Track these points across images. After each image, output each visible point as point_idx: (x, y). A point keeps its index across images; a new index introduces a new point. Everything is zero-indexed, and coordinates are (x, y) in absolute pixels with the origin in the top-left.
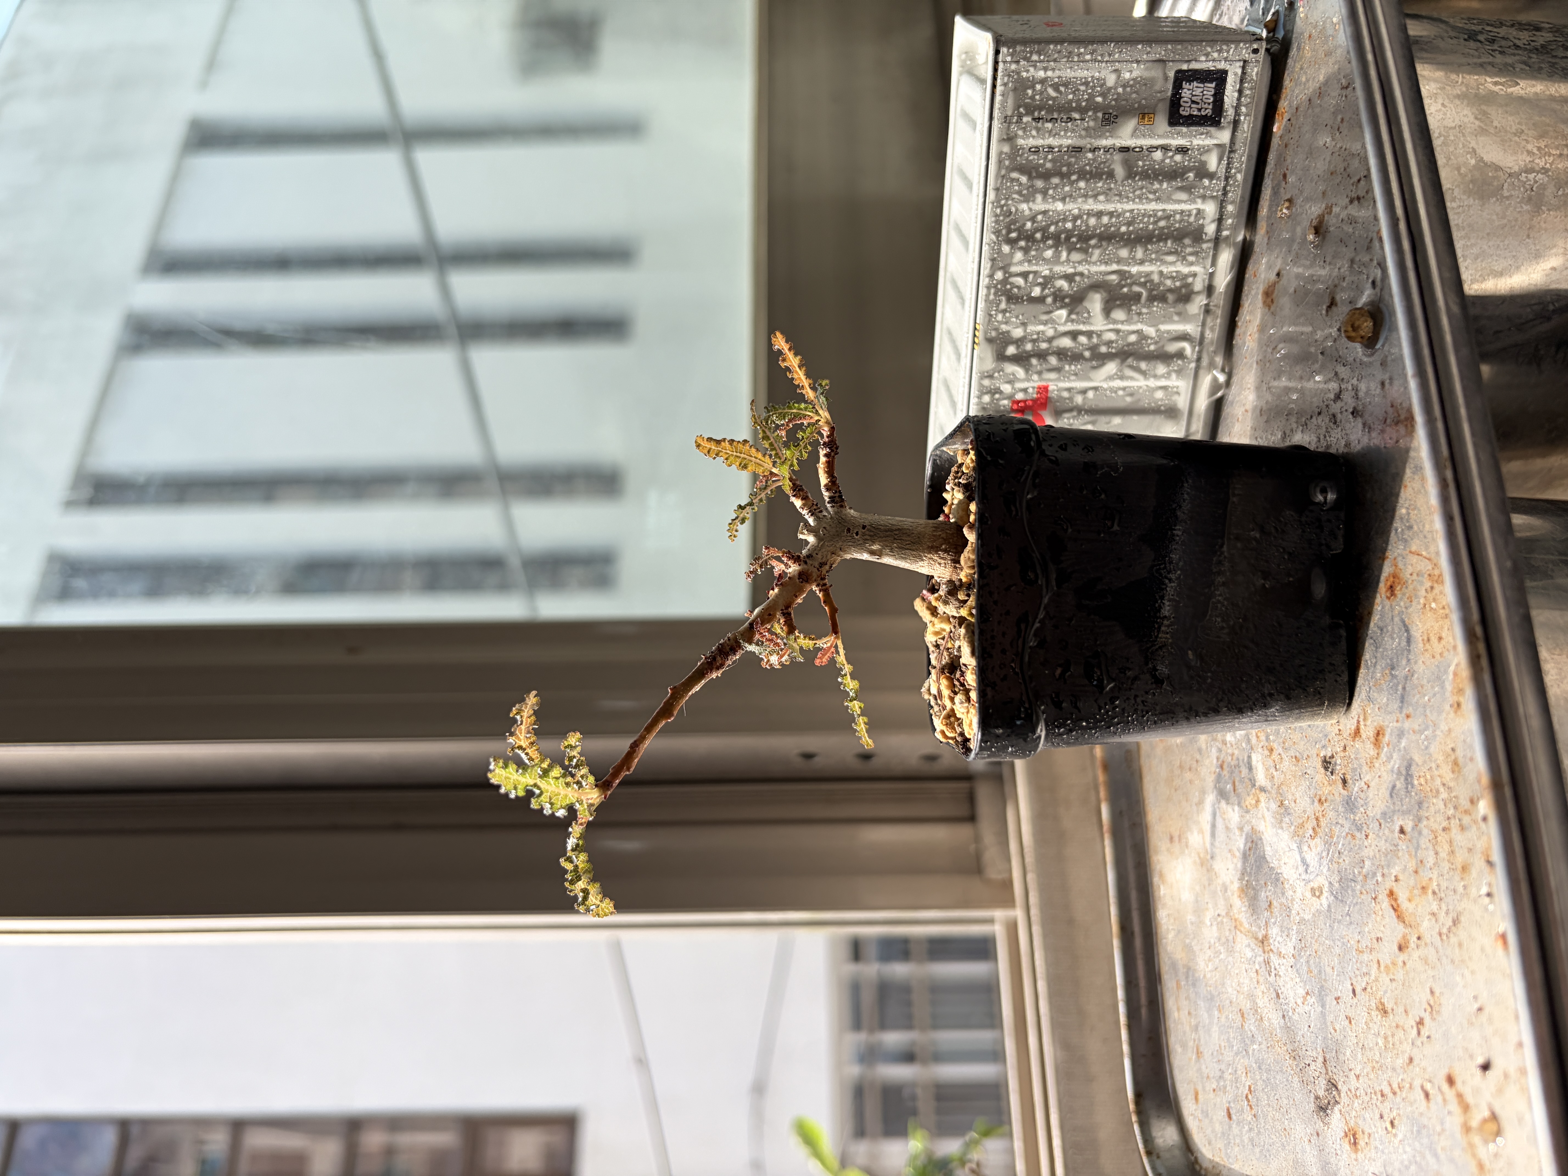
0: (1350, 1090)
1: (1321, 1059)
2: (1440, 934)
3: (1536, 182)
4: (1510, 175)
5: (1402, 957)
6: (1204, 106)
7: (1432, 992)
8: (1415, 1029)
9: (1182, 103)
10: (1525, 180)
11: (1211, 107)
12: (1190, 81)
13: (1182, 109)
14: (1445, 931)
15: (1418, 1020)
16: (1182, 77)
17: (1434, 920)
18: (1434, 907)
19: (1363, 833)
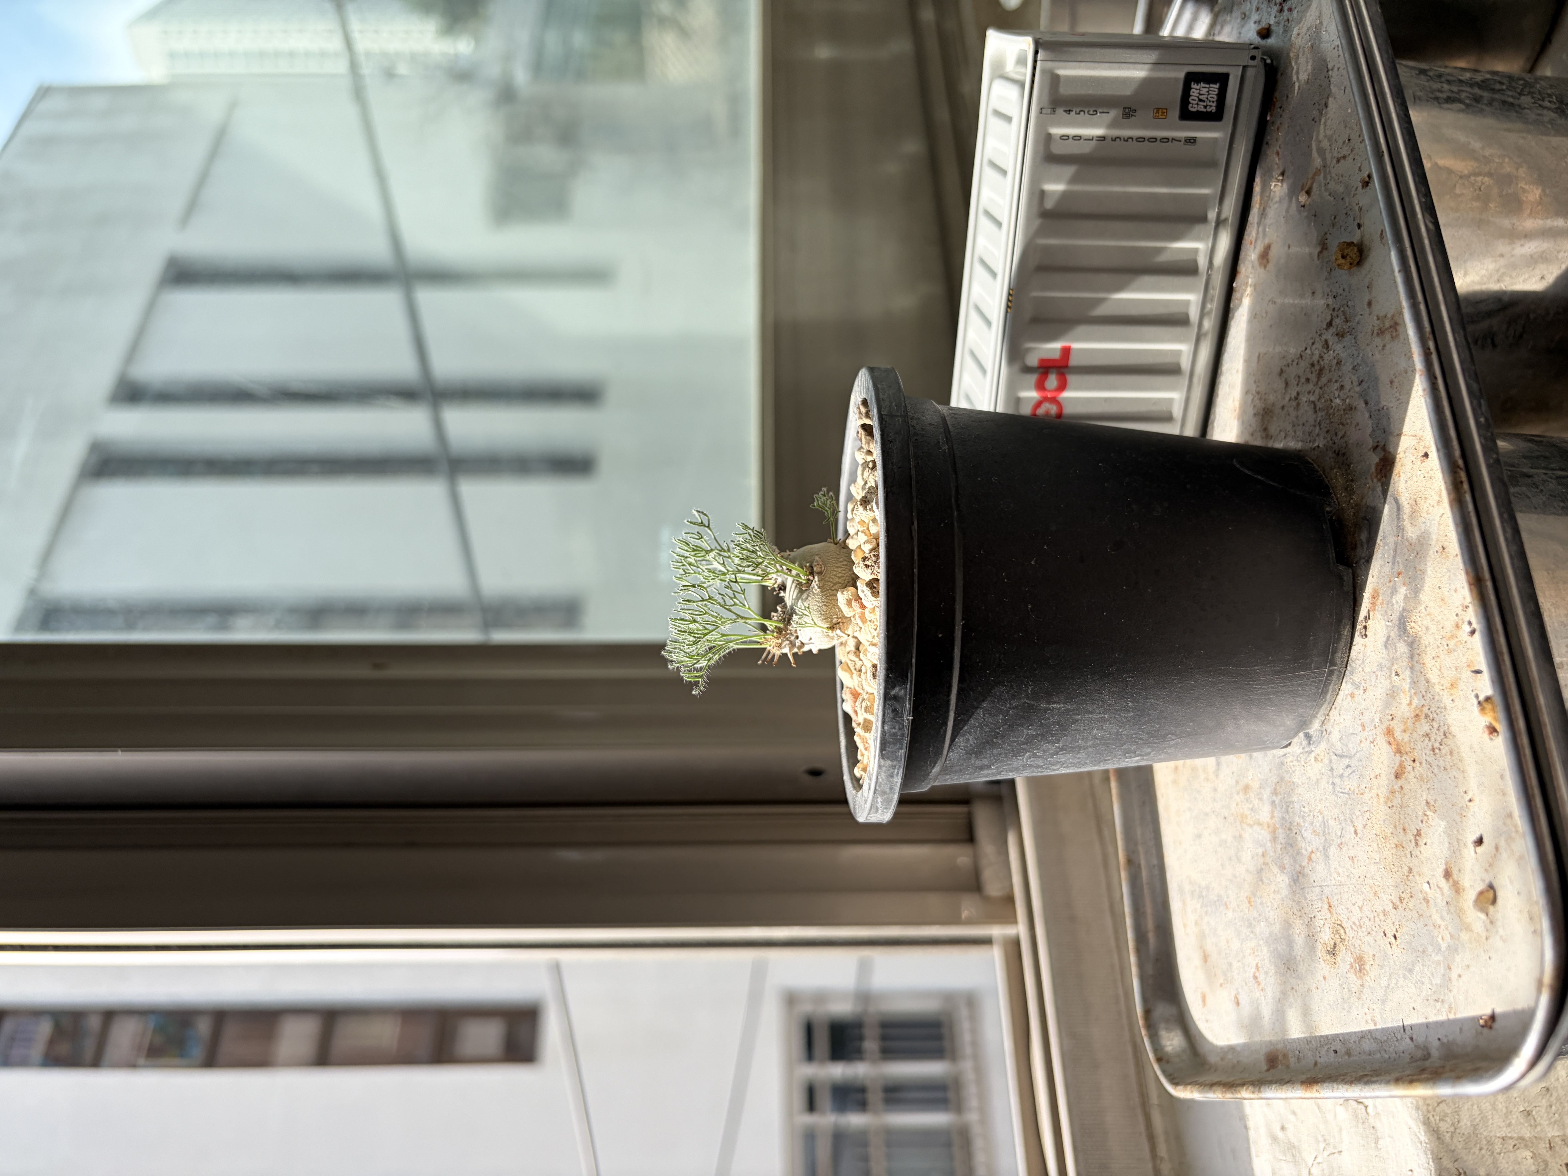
0: (1354, 923)
1: (1326, 906)
2: (1433, 750)
3: (1483, 183)
4: (1461, 177)
5: (1400, 782)
6: (1209, 104)
7: (1428, 803)
8: (1413, 842)
9: (1190, 100)
10: (1473, 182)
11: (1215, 104)
12: (1198, 82)
13: (1190, 105)
14: (1437, 745)
15: (1415, 832)
16: (1192, 78)
17: (1427, 739)
18: (1426, 728)
19: (1362, 688)
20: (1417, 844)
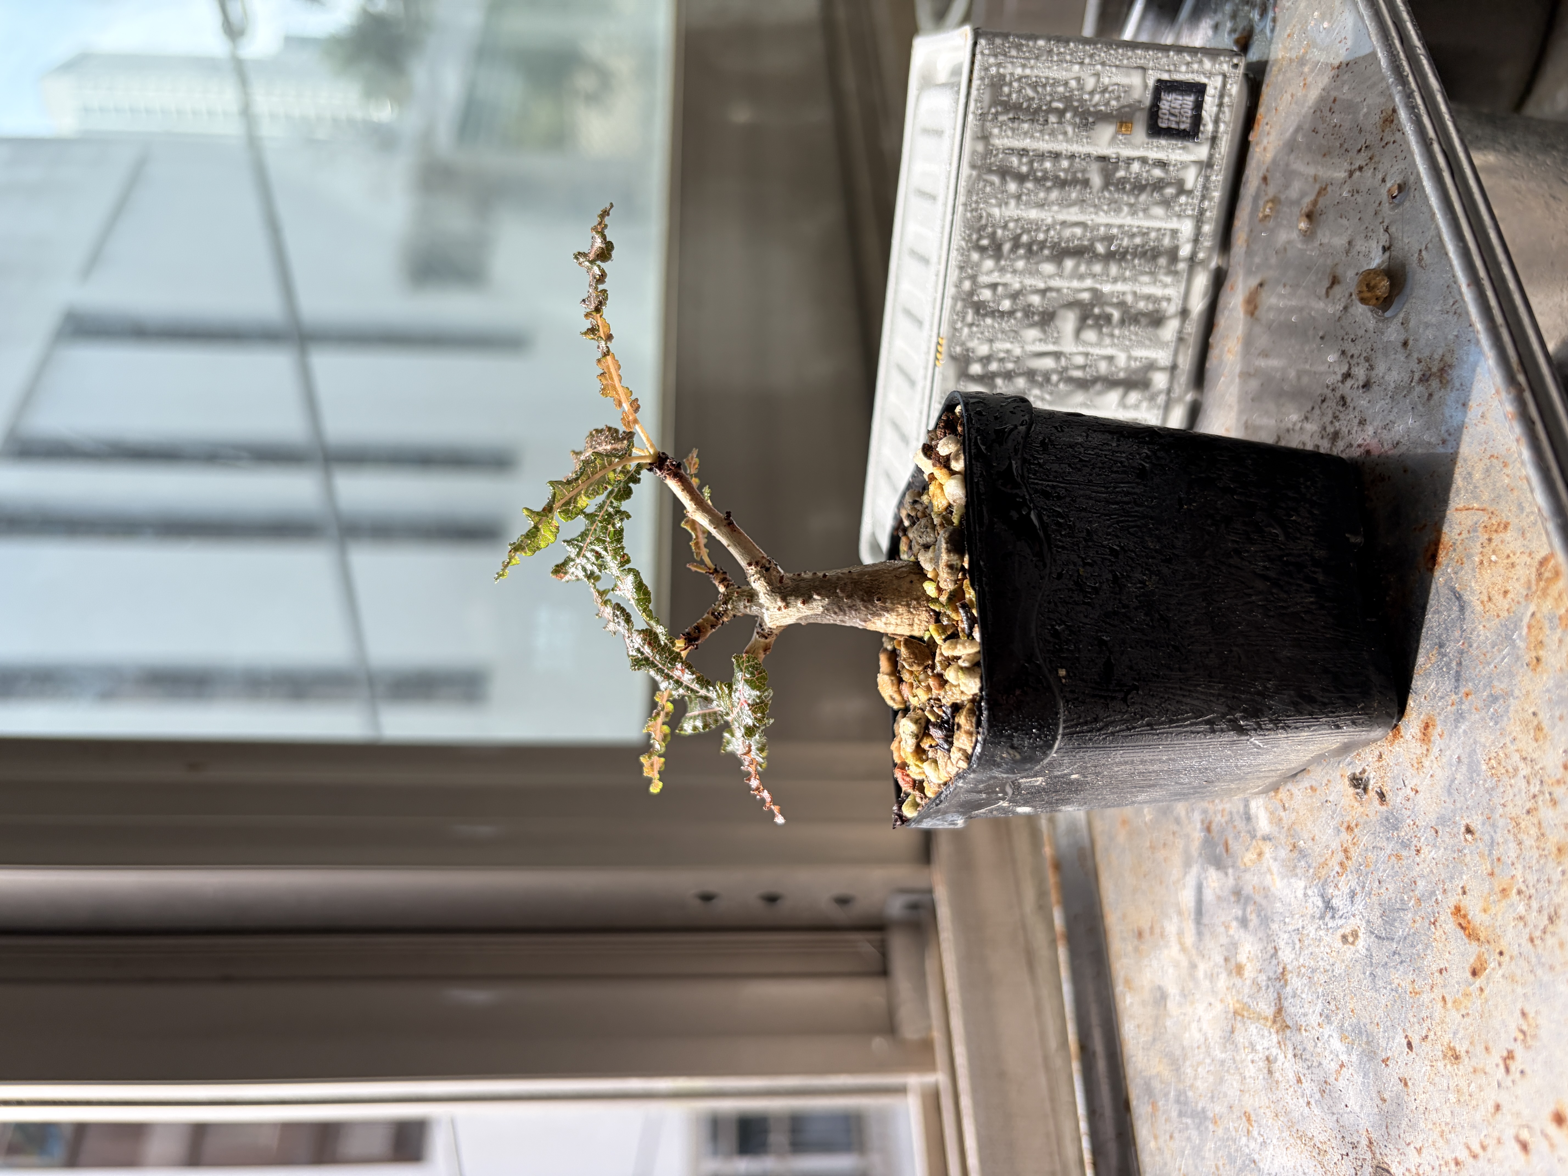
1: (1365, 1142)
2: (1532, 940)
5: (1479, 982)
6: (1182, 119)
7: (1524, 1014)
8: (1501, 1067)
9: (1160, 114)
11: (1189, 119)
12: (1169, 93)
13: (1160, 119)
14: (1538, 933)
16: (1162, 88)
18: (1521, 909)
19: (1413, 848)
20: (1507, 1070)
